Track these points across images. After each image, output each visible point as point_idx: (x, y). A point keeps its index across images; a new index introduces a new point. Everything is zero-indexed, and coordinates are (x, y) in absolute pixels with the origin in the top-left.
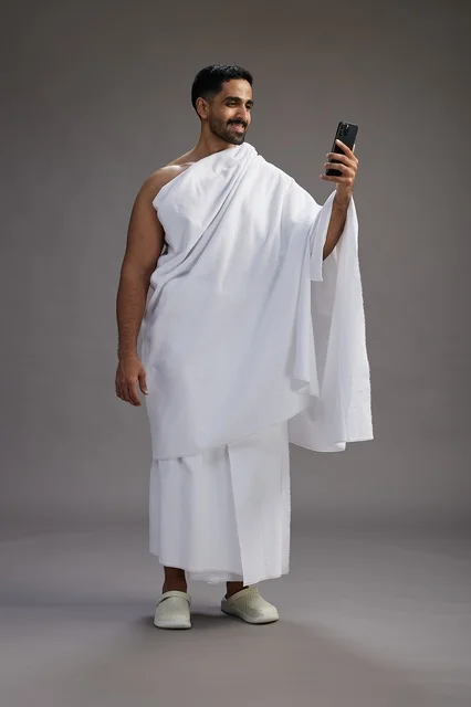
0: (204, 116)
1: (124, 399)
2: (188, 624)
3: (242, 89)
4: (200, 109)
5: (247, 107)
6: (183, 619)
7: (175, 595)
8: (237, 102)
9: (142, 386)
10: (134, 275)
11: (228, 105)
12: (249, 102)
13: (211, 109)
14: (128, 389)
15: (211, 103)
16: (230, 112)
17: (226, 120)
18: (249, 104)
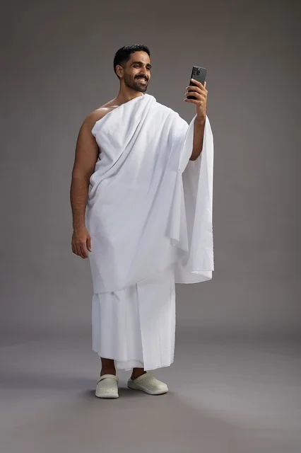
0: (121, 76)
1: (78, 254)
2: (117, 395)
3: (143, 57)
4: (118, 72)
5: (147, 68)
6: (114, 392)
7: (109, 377)
8: (140, 64)
9: (88, 246)
10: (80, 176)
11: (134, 67)
12: (148, 65)
13: (124, 71)
14: (80, 248)
15: (124, 68)
16: (136, 71)
17: (134, 76)
18: (148, 67)
